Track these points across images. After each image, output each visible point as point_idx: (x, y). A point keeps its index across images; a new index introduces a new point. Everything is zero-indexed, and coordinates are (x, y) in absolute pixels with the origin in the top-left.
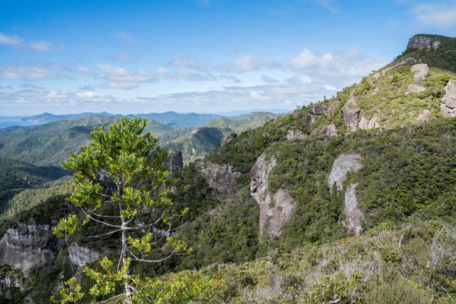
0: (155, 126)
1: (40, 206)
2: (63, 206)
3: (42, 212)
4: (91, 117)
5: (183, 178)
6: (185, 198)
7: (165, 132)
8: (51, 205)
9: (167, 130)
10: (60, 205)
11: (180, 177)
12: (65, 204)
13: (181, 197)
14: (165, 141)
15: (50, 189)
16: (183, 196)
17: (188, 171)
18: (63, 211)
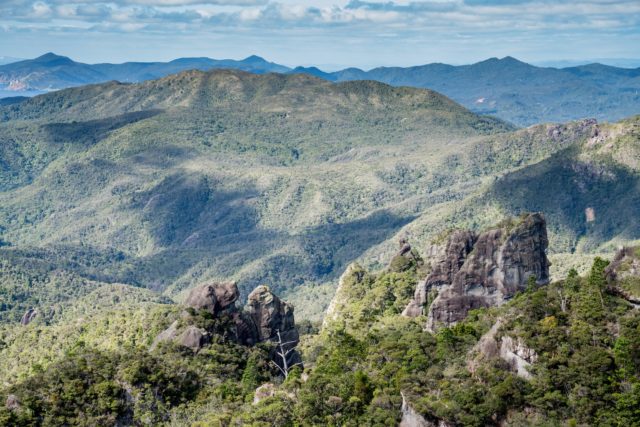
0: (440, 114)
1: (31, 386)
2: (110, 392)
3: (38, 411)
4: (208, 75)
5: (563, 320)
6: (571, 398)
7: (478, 138)
8: (68, 386)
9: (487, 129)
10: (100, 387)
11: (553, 312)
12: (116, 383)
13: (556, 394)
14: (477, 174)
15: (55, 329)
16: (563, 390)
17: (590, 294)
18: (109, 410)
